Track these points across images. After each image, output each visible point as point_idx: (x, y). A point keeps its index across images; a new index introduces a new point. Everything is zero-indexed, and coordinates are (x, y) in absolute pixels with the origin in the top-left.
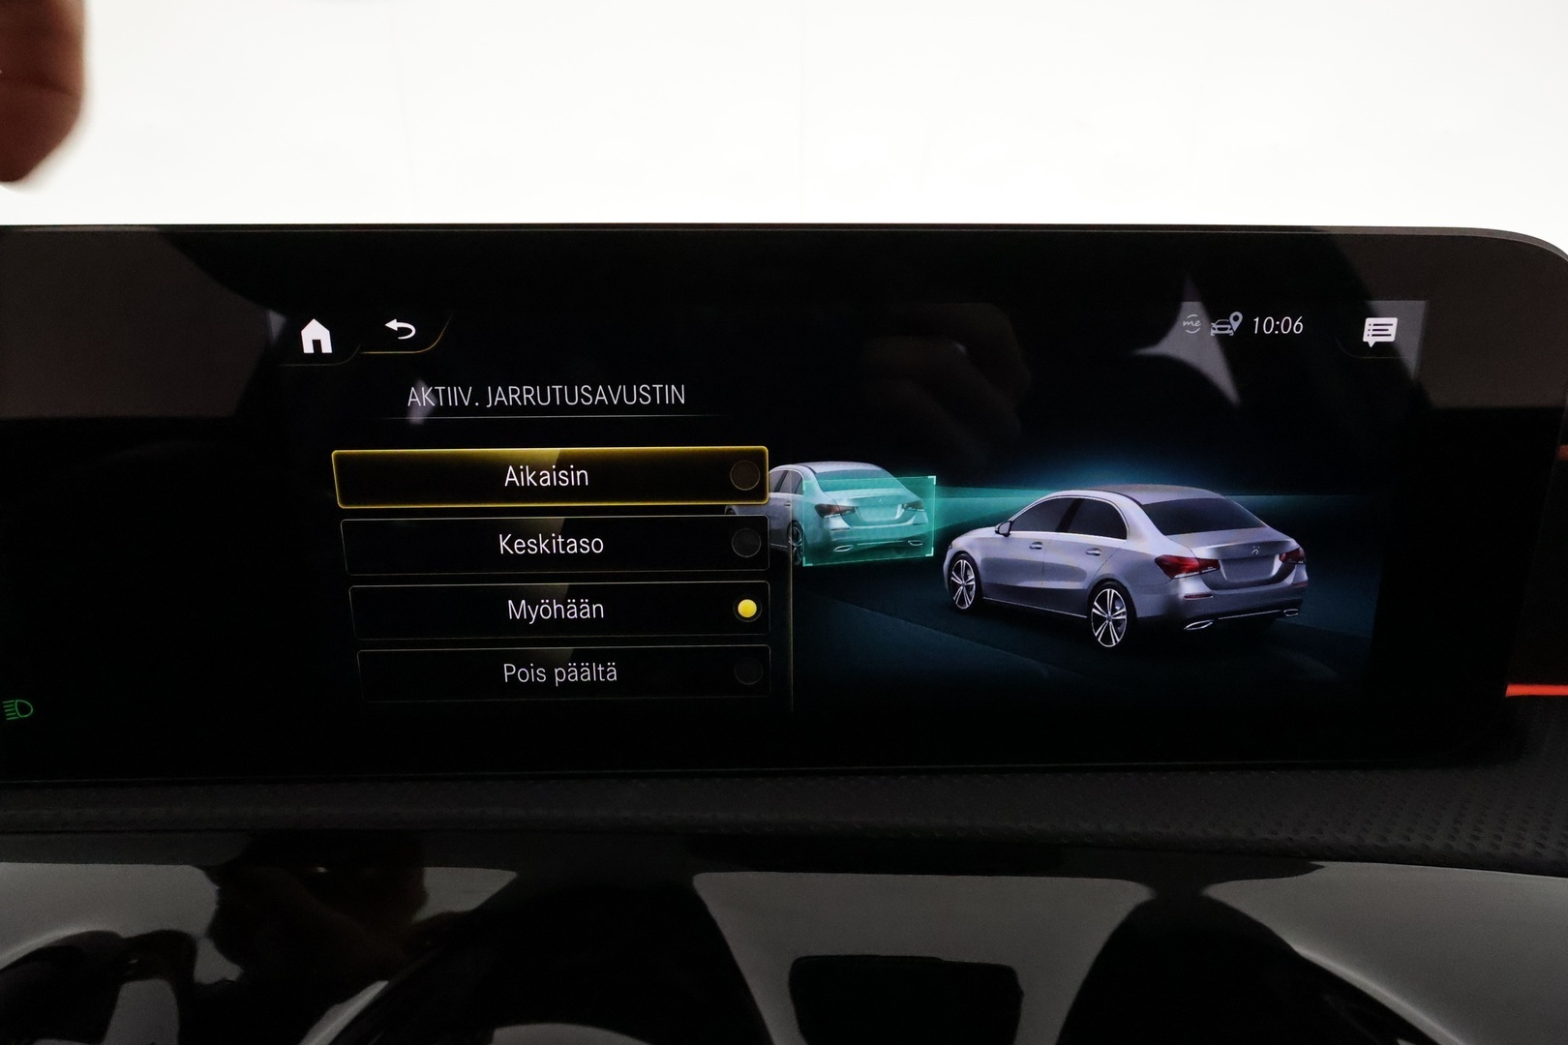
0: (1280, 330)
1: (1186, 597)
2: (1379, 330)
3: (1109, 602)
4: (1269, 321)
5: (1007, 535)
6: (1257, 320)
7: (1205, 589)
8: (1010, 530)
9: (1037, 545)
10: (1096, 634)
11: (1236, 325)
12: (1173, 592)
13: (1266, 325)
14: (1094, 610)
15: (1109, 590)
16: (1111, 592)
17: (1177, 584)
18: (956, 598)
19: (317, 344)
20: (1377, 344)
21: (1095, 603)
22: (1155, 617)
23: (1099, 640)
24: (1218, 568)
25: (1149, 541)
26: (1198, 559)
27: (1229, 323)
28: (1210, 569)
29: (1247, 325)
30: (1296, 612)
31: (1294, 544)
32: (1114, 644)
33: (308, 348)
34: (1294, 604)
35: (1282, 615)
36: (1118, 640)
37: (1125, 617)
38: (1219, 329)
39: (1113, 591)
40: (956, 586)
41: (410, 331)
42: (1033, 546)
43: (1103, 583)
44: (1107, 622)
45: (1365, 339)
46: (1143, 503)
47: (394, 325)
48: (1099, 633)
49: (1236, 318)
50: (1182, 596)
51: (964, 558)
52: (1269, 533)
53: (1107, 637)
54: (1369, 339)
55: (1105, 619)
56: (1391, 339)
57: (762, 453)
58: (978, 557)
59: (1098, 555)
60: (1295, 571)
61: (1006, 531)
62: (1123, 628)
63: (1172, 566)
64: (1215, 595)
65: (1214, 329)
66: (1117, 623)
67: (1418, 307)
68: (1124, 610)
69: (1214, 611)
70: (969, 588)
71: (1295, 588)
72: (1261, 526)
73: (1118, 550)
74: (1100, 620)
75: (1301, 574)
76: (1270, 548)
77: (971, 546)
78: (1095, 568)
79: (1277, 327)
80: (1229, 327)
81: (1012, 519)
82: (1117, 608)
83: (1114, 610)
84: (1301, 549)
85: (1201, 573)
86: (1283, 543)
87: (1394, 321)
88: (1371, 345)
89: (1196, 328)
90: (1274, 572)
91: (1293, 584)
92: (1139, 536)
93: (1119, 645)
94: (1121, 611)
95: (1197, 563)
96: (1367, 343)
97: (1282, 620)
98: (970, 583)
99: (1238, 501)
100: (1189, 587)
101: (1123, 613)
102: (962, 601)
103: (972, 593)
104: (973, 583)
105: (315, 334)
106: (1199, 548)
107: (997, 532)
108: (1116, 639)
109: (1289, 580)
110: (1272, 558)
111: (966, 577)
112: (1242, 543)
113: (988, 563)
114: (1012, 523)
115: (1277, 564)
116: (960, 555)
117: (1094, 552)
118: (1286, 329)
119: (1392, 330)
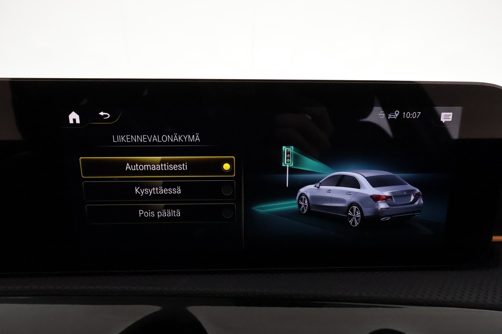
0: (412, 117)
1: (381, 209)
2: (446, 117)
3: (355, 211)
4: (408, 114)
5: (318, 187)
6: (404, 113)
7: (388, 206)
8: (319, 186)
9: (329, 191)
10: (350, 222)
11: (397, 115)
12: (376, 207)
13: (408, 115)
14: (349, 214)
15: (354, 207)
16: (355, 207)
17: (378, 205)
18: (301, 209)
19: (74, 120)
20: (445, 121)
21: (350, 211)
22: (370, 216)
23: (351, 224)
24: (392, 199)
25: (368, 190)
26: (385, 196)
27: (395, 114)
28: (389, 199)
29: (401, 115)
30: (419, 214)
31: (418, 191)
32: (356, 225)
33: (71, 122)
34: (419, 211)
35: (415, 215)
36: (358, 224)
37: (360, 216)
38: (391, 116)
39: (356, 207)
40: (301, 205)
41: (107, 116)
42: (328, 191)
43: (352, 204)
44: (354, 218)
45: (441, 120)
46: (366, 176)
47: (102, 114)
48: (351, 222)
49: (397, 113)
50: (379, 209)
51: (303, 196)
52: (410, 187)
53: (354, 223)
54: (443, 120)
55: (353, 217)
56: (450, 120)
57: (233, 159)
58: (308, 195)
59: (350, 194)
60: (418, 200)
61: (318, 186)
62: (359, 219)
63: (376, 198)
64: (392, 209)
65: (389, 116)
66: (357, 218)
67: (459, 109)
68: (360, 213)
69: (391, 214)
70: (305, 206)
71: (419, 206)
72: (407, 184)
73: (357, 193)
74: (351, 217)
75: (421, 201)
76: (410, 192)
77: (306, 191)
78: (349, 199)
79: (411, 116)
80: (395, 116)
81: (320, 182)
82: (357, 213)
83: (356, 214)
84: (420, 192)
85: (386, 201)
86: (414, 190)
87: (451, 114)
88: (443, 122)
89: (383, 116)
90: (411, 200)
91: (418, 204)
92: (364, 188)
93: (358, 226)
94: (358, 213)
95: (385, 197)
96: (442, 121)
97: (415, 217)
98: (306, 204)
99: (398, 176)
100: (382, 205)
101: (359, 215)
102: (303, 210)
103: (307, 208)
104: (307, 204)
105: (74, 117)
106: (386, 192)
107: (315, 186)
108: (357, 224)
109: (417, 203)
110: (411, 195)
111: (304, 202)
112: (400, 190)
113: (312, 197)
114: (320, 183)
115: (412, 198)
116: (302, 194)
117: (349, 193)
118: (414, 117)
119: (451, 117)
